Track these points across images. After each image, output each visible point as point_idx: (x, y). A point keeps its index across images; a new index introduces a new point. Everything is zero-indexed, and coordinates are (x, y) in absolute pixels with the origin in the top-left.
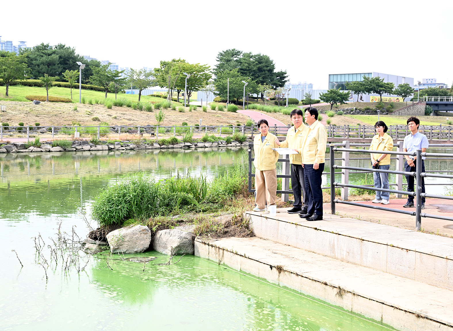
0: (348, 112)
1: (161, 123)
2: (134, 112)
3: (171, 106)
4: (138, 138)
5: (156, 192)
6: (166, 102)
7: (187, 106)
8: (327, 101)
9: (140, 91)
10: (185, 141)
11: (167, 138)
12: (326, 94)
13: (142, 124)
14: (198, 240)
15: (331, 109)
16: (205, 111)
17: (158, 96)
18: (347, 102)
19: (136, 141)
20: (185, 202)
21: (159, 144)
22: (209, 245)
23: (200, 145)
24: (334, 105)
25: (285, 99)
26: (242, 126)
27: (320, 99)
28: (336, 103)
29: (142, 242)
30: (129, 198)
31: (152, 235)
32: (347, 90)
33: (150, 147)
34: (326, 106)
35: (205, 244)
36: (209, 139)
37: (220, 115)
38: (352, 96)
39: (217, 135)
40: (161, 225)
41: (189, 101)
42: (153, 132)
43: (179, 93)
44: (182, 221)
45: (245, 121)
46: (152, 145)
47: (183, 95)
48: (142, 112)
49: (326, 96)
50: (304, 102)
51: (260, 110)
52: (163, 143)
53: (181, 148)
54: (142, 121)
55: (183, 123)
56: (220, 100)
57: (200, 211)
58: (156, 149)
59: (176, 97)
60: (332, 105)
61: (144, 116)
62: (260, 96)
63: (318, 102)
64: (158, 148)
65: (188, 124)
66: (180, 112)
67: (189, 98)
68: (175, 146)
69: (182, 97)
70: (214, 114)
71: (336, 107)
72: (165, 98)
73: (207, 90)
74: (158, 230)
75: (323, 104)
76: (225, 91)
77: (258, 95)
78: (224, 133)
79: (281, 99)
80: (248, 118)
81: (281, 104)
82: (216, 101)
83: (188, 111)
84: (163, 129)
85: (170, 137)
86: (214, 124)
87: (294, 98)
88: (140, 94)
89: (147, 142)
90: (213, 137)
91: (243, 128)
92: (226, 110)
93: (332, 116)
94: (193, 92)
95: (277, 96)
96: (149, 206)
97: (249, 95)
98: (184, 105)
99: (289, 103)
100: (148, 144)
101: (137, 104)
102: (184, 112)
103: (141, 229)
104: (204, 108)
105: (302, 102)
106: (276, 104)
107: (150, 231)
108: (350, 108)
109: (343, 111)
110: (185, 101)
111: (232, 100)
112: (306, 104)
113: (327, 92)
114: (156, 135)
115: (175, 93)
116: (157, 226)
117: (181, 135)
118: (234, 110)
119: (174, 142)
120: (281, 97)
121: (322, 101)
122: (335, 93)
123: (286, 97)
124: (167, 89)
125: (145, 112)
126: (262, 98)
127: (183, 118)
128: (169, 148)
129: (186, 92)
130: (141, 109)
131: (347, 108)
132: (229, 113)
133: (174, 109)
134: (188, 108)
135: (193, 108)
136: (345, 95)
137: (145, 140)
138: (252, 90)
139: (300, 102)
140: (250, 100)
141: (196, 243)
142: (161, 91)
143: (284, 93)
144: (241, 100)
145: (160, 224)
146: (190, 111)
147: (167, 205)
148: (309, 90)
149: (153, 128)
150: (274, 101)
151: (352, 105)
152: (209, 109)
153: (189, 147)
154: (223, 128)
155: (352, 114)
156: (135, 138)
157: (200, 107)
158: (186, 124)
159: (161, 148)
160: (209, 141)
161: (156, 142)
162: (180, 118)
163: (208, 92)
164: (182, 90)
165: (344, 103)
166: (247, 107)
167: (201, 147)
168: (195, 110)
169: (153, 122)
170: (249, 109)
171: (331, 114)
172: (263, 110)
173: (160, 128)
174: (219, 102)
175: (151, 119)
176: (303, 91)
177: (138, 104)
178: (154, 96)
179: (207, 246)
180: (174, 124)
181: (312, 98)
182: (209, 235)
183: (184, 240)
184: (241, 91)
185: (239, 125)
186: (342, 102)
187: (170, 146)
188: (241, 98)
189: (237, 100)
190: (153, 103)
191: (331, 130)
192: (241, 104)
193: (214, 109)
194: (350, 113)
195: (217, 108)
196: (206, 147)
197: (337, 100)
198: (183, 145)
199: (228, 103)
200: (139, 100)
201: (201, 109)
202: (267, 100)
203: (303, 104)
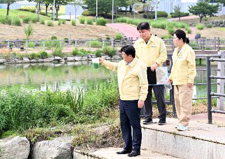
0: (218, 24)
1: (30, 37)
2: (2, 26)
3: (40, 20)
4: (7, 53)
5: (33, 104)
6: (34, 16)
7: (56, 20)
8: (196, 14)
9: (9, 5)
10: (55, 55)
11: (37, 51)
12: (195, 7)
13: (11, 38)
14: (77, 151)
15: (201, 22)
16: (74, 24)
17: (25, 10)
18: (216, 14)
19: (6, 55)
20: (62, 114)
21: (29, 58)
22: (87, 155)
23: (69, 58)
24: (203, 18)
25: (154, 12)
26: (112, 39)
27: (189, 12)
28: (205, 16)
29: (21, 153)
30: (8, 110)
31: (31, 147)
32: (216, 2)
33: (20, 61)
34: (195, 19)
35: (84, 154)
36: (79, 52)
37: (89, 29)
38: (221, 8)
39: (86, 49)
40: (40, 136)
41: (57, 15)
42: (22, 47)
43: (47, 7)
44: (60, 132)
45: (114, 34)
46: (22, 59)
47: (51, 9)
48: (11, 26)
49: (196, 8)
50: (173, 15)
51: (129, 23)
52: (33, 56)
53: (51, 62)
54: (11, 35)
55: (52, 37)
56: (88, 14)
57: (77, 122)
58: (26, 63)
59: (44, 11)
60: (201, 17)
61: (13, 30)
62: (128, 9)
63: (187, 15)
64: (28, 63)
65: (58, 38)
66: (49, 25)
67: (57, 12)
68: (45, 60)
69: (50, 11)
70: (83, 28)
71: (206, 20)
72: (34, 12)
73: (76, 4)
74: (36, 141)
75: (192, 16)
76: (93, 4)
77: (126, 8)
78: (93, 47)
79: (150, 12)
80: (118, 32)
81: (150, 18)
82: (85, 15)
83: (57, 24)
84: (32, 43)
85: (39, 51)
86: (84, 38)
87: (163, 11)
88: (8, 9)
89: (17, 56)
90: (82, 51)
91: (112, 42)
92: (95, 23)
93: (202, 29)
94: (62, 5)
95: (146, 9)
96: (27, 117)
97: (118, 8)
98: (52, 19)
99: (158, 16)
100: (18, 58)
101: (5, 18)
102: (52, 26)
103: (20, 141)
104: (73, 22)
105: (171, 15)
106: (145, 17)
107: (29, 142)
108: (219, 20)
109: (213, 23)
110: (54, 15)
111: (100, 13)
112: (175, 17)
113: (196, 5)
114: (25, 49)
115: (43, 7)
116: (35, 137)
117: (50, 49)
118: (103, 24)
119: (44, 56)
120: (150, 10)
121: (191, 14)
122: (204, 5)
123: (155, 10)
124: (36, 3)
125: (14, 26)
126: (131, 11)
127: (52, 32)
128: (39, 62)
129: (54, 6)
130: (9, 23)
131: (216, 21)
132: (98, 26)
133: (43, 23)
134: (57, 22)
135: (62, 22)
136: (215, 7)
137: (15, 54)
138: (121, 3)
139: (169, 15)
140: (118, 14)
141: (75, 154)
142: (28, 5)
143: (153, 6)
144: (109, 14)
145: (38, 135)
146: (59, 24)
147: (45, 117)
148: (178, 3)
149: (23, 43)
150: (142, 14)
151: (221, 17)
152: (78, 23)
153: (59, 61)
154: (93, 42)
155: (222, 27)
156: (4, 53)
157: (69, 20)
158: (55, 38)
159: (31, 62)
160: (79, 55)
161: (26, 56)
162: (49, 32)
163: (77, 6)
164: (50, 4)
165: (213, 16)
166: (116, 20)
167: (71, 61)
168: (63, 23)
169: (22, 36)
170: (118, 22)
171: (201, 27)
172: (132, 24)
173: (30, 42)
174: (88, 15)
175: (19, 33)
176: (172, 3)
177: (7, 18)
178: (22, 10)
179: (86, 156)
180: (43, 38)
181: (181, 11)
182: (88, 145)
183: (63, 151)
184: (110, 5)
185: (108, 39)
186: (211, 15)
187: (40, 60)
188: (110, 12)
189: (106, 13)
190: (21, 17)
191: (202, 43)
192: (109, 17)
193: (83, 22)
194: (219, 26)
195: (86, 22)
196: (76, 61)
197: (207, 13)
198: (53, 59)
199: (96, 17)
200: (8, 14)
201: (70, 23)
202: (136, 13)
203: (172, 17)
